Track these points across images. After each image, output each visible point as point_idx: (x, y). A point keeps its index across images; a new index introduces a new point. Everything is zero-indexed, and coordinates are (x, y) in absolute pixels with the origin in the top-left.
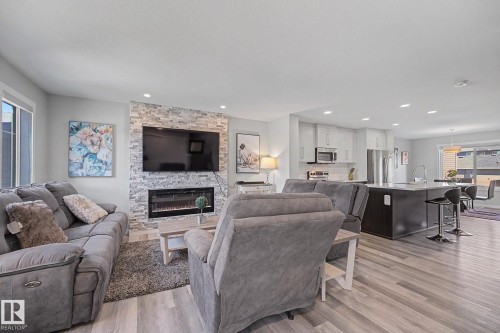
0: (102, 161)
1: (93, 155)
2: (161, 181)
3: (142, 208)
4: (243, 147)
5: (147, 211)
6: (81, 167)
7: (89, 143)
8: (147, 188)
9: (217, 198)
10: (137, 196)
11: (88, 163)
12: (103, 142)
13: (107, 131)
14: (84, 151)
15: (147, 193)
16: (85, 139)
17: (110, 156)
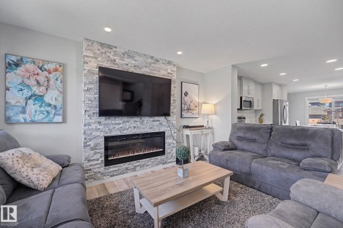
0: (50, 105)
1: (39, 98)
2: (117, 127)
3: (98, 156)
4: (186, 94)
5: (103, 159)
6: (24, 112)
7: (35, 83)
8: (103, 135)
9: (168, 141)
10: (92, 143)
11: (32, 107)
12: (52, 82)
13: (56, 70)
14: (27, 93)
15: (103, 139)
16: (29, 78)
17: (60, 99)
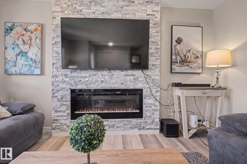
0: (32, 59)
2: (83, 80)
4: (179, 41)
6: (15, 66)
8: (68, 87)
9: (146, 101)
10: (59, 95)
11: (21, 61)
12: (33, 41)
13: (36, 30)
14: (17, 51)
15: (69, 92)
16: (18, 39)
17: (39, 54)
